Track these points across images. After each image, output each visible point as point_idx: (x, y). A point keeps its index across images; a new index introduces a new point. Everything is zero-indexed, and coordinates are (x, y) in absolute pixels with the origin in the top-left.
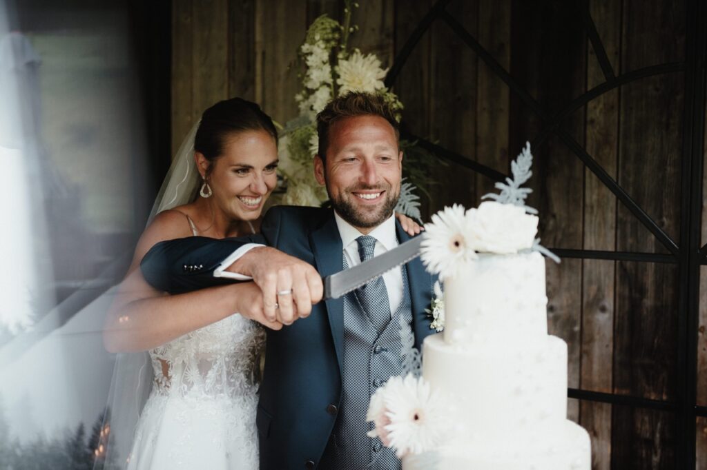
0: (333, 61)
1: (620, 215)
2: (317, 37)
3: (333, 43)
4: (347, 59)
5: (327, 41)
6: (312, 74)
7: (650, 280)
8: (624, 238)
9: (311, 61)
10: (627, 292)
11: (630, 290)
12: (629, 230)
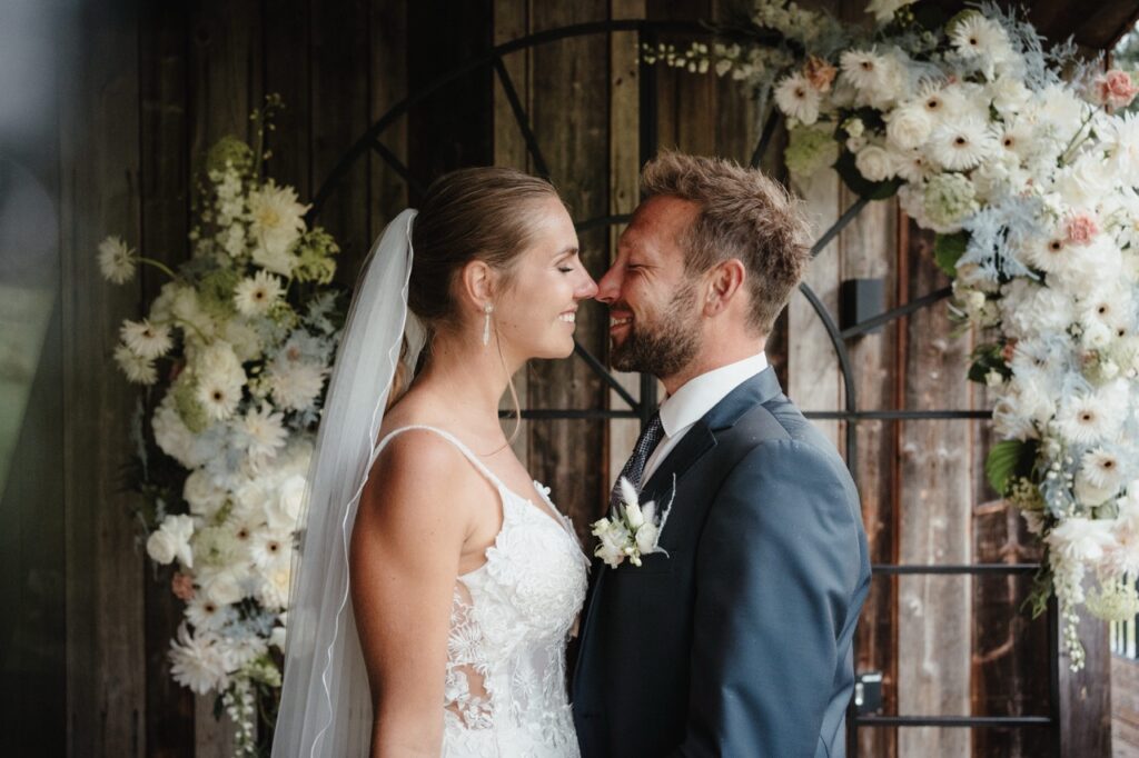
0: (245, 192)
1: (532, 378)
2: (229, 163)
3: (245, 171)
4: (257, 190)
5: (238, 168)
6: (222, 207)
7: (563, 445)
8: (537, 402)
9: (222, 190)
10: (540, 461)
11: (544, 459)
12: (541, 393)
